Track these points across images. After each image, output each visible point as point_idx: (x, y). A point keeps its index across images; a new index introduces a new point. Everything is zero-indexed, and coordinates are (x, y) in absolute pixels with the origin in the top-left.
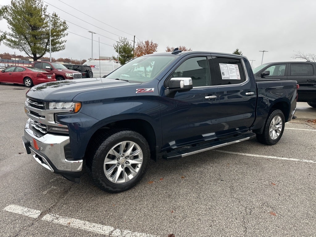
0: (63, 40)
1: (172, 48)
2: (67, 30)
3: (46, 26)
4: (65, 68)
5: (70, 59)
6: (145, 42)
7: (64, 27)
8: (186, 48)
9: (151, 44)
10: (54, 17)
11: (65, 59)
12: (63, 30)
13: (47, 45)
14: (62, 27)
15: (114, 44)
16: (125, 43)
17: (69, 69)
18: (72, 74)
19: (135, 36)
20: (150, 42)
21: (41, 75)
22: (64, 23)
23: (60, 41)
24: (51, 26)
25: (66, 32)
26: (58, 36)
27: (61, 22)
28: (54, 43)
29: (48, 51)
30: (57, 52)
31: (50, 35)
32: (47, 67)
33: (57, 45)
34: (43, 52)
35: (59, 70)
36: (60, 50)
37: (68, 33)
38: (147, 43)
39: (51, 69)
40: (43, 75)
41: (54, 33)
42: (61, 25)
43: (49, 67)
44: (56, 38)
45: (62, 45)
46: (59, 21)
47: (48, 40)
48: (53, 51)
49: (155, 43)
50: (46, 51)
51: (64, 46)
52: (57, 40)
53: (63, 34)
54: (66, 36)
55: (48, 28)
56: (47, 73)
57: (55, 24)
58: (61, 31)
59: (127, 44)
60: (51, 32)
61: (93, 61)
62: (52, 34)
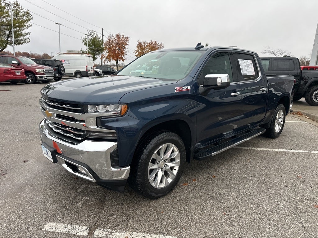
0: (26, 32)
1: (143, 42)
2: (31, 20)
3: (7, 16)
4: (33, 63)
5: (29, 52)
6: (116, 35)
7: (27, 17)
8: (157, 43)
9: (122, 38)
10: (15, 5)
11: (23, 53)
12: (27, 21)
13: (8, 37)
14: (25, 18)
15: (82, 37)
16: (94, 36)
17: (37, 63)
18: (43, 70)
19: (103, 29)
20: (121, 35)
21: (8, 71)
22: (28, 13)
23: (23, 32)
24: (13, 16)
25: (29, 23)
26: (21, 27)
27: (24, 11)
28: (17, 35)
29: (11, 43)
30: (20, 45)
31: (12, 26)
32: (13, 62)
33: (21, 38)
34: (5, 45)
35: (28, 65)
36: (24, 43)
37: (32, 24)
38: (118, 36)
39: (19, 64)
40: (10, 71)
41: (17, 24)
42: (24, 15)
43: (16, 62)
44: (19, 30)
45: (26, 37)
46: (21, 11)
47: (10, 32)
48: (17, 45)
49: (126, 37)
50: (7, 44)
51: (28, 39)
52: (20, 32)
53: (27, 25)
54: (30, 27)
55: (9, 19)
56: (15, 68)
57: (17, 13)
58: (24, 22)
59: (96, 37)
60: (13, 23)
61: (62, 55)
62: (14, 25)
